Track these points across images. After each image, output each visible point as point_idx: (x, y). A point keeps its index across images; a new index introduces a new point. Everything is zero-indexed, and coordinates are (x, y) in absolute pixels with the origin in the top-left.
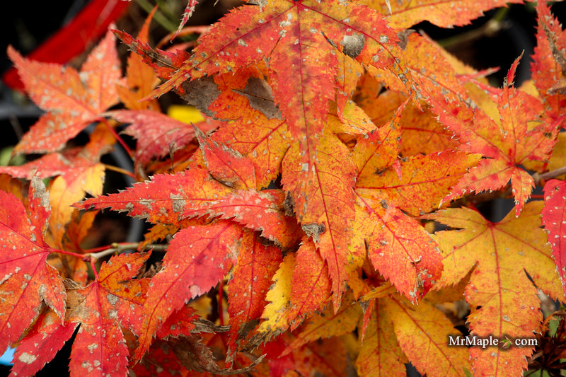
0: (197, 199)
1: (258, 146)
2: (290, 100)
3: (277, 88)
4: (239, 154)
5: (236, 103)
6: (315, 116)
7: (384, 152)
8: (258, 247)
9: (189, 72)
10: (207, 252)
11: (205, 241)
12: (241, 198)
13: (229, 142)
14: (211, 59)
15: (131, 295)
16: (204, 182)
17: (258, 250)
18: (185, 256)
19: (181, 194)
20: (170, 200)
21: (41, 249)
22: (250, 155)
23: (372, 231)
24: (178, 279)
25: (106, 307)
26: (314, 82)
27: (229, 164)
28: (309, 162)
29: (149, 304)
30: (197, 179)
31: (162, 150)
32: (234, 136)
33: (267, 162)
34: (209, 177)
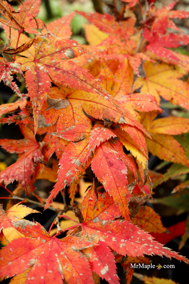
0: (80, 155)
1: (75, 118)
2: (78, 83)
3: (69, 85)
4: (73, 126)
5: (51, 113)
6: (90, 80)
7: (109, 79)
8: (113, 146)
9: (37, 110)
10: (109, 160)
11: (103, 159)
12: (94, 135)
13: (65, 127)
14: (38, 98)
15: (100, 210)
16: (75, 147)
17: (114, 147)
18: (105, 169)
19: (74, 159)
20: (74, 164)
21: (51, 241)
22: (76, 123)
23: (131, 106)
24: (113, 177)
25: (98, 225)
26: (77, 72)
27: (75, 132)
28: (105, 95)
29: (115, 196)
30: (72, 149)
31: (31, 171)
32: (64, 123)
33: (83, 120)
34: (74, 143)
